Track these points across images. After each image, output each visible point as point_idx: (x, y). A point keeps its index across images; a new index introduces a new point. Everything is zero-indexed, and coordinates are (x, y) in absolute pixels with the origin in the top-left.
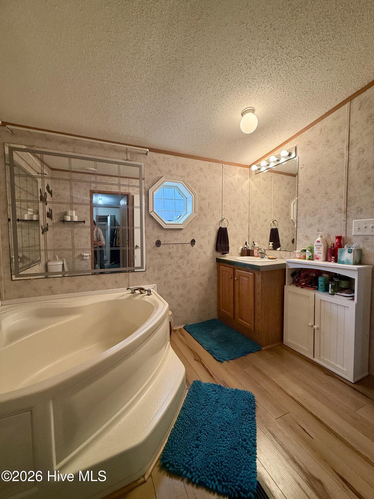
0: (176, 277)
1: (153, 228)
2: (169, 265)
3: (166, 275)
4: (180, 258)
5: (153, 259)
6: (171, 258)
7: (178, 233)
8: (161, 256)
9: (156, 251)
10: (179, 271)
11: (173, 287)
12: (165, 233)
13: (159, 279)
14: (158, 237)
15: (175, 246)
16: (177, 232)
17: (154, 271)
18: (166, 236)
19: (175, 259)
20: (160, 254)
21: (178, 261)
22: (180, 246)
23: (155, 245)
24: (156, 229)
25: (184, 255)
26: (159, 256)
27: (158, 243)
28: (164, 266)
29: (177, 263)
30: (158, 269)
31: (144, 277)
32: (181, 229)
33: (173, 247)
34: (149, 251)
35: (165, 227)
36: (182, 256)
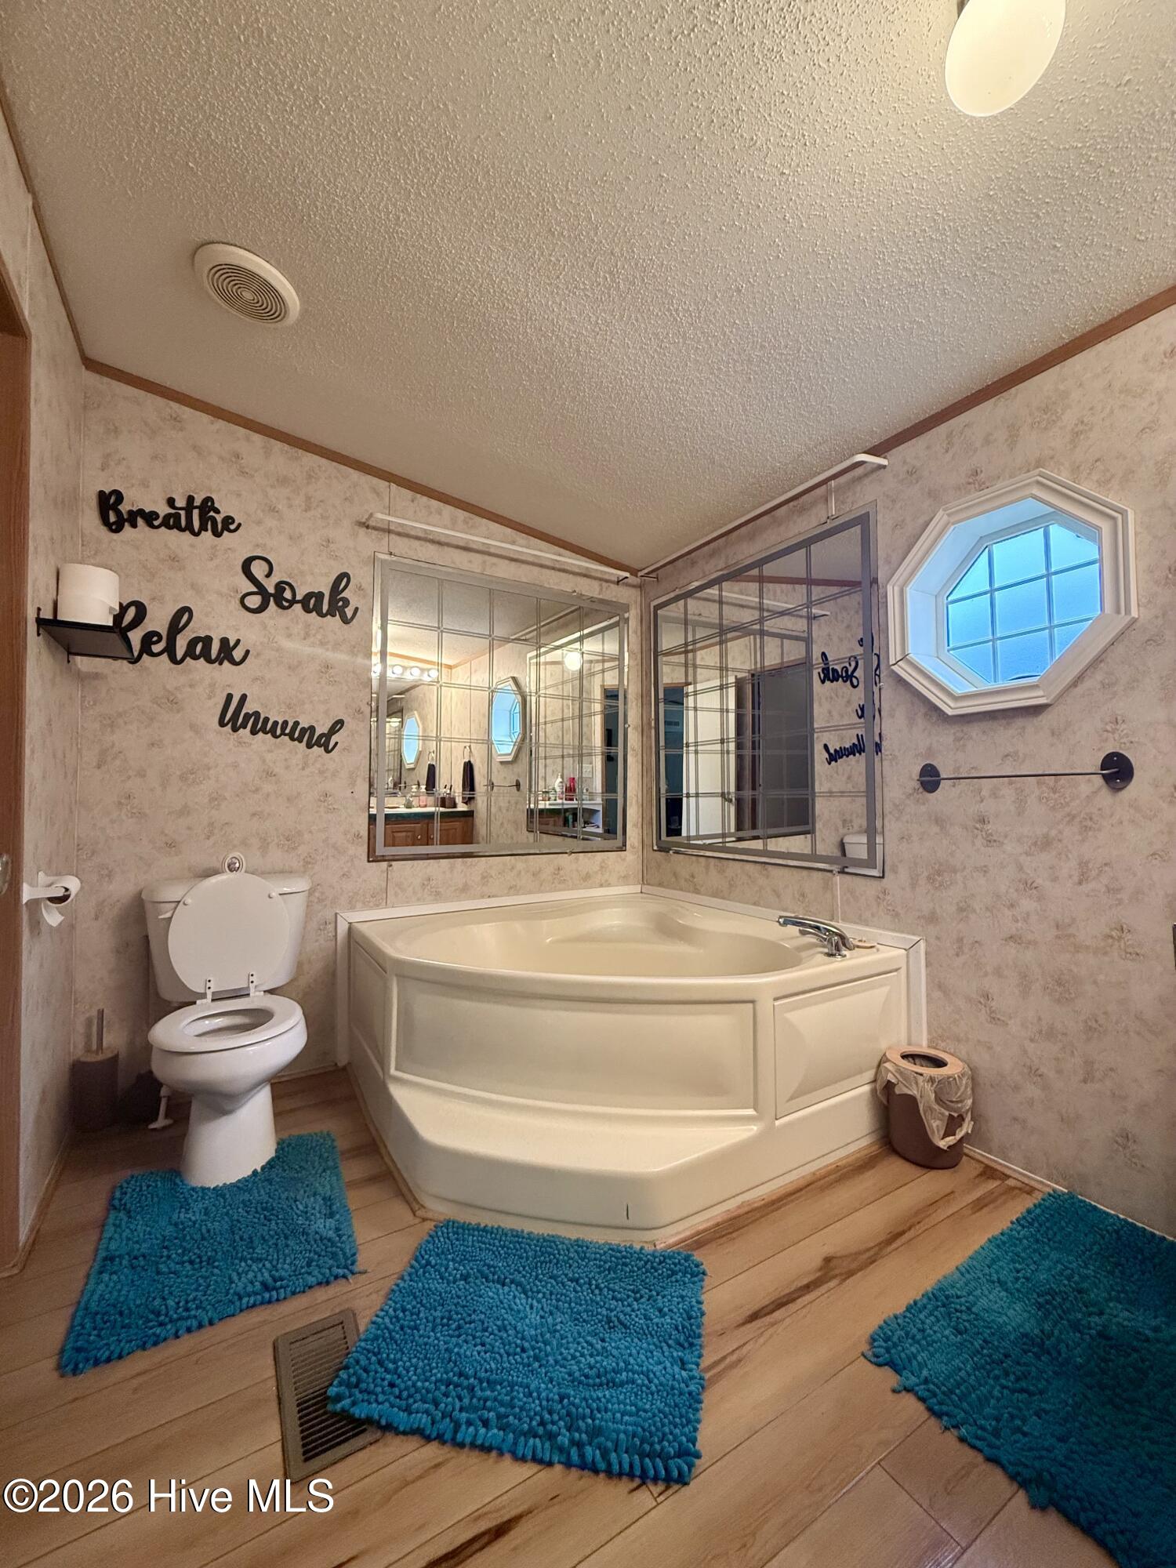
0: (1013, 931)
1: (911, 721)
2: (976, 869)
3: (964, 910)
4: (1035, 844)
5: (910, 836)
6: (990, 841)
7: (1024, 728)
8: (942, 828)
9: (923, 808)
10: (1027, 904)
11: (998, 972)
12: (960, 735)
13: (932, 918)
14: (930, 751)
15: (1007, 791)
16: (1020, 722)
17: (914, 885)
18: (964, 745)
19: (1008, 848)
20: (939, 821)
21: (1022, 858)
22: (1037, 792)
23: (917, 785)
24: (921, 722)
25: (1060, 832)
26: (936, 829)
27: (930, 779)
28: (955, 871)
29: (1021, 868)
30: (929, 878)
31: (879, 897)
32: (1036, 710)
33: (994, 794)
34: (895, 805)
35: (950, 712)
36: (1046, 836)
